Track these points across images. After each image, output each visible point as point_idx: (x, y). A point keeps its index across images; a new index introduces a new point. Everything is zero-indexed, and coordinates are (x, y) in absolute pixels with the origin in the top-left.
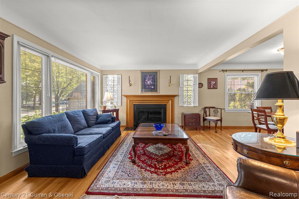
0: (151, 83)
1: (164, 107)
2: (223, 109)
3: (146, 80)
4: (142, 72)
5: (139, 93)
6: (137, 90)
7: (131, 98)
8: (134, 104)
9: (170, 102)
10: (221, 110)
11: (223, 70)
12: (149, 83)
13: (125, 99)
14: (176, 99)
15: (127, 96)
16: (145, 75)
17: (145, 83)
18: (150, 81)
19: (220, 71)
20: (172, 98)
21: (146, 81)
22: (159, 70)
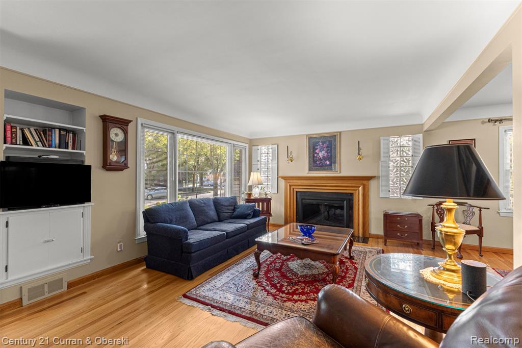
0: (326, 155)
1: (349, 199)
2: (485, 208)
3: (317, 151)
4: (309, 138)
5: (305, 172)
6: (301, 169)
7: (292, 182)
8: (296, 192)
9: (360, 188)
10: (480, 211)
11: (490, 121)
12: (321, 155)
13: (282, 183)
14: (373, 183)
15: (285, 178)
16: (314, 143)
17: (315, 155)
18: (323, 152)
19: (483, 123)
20: (365, 182)
21: (316, 153)
22: (340, 133)
